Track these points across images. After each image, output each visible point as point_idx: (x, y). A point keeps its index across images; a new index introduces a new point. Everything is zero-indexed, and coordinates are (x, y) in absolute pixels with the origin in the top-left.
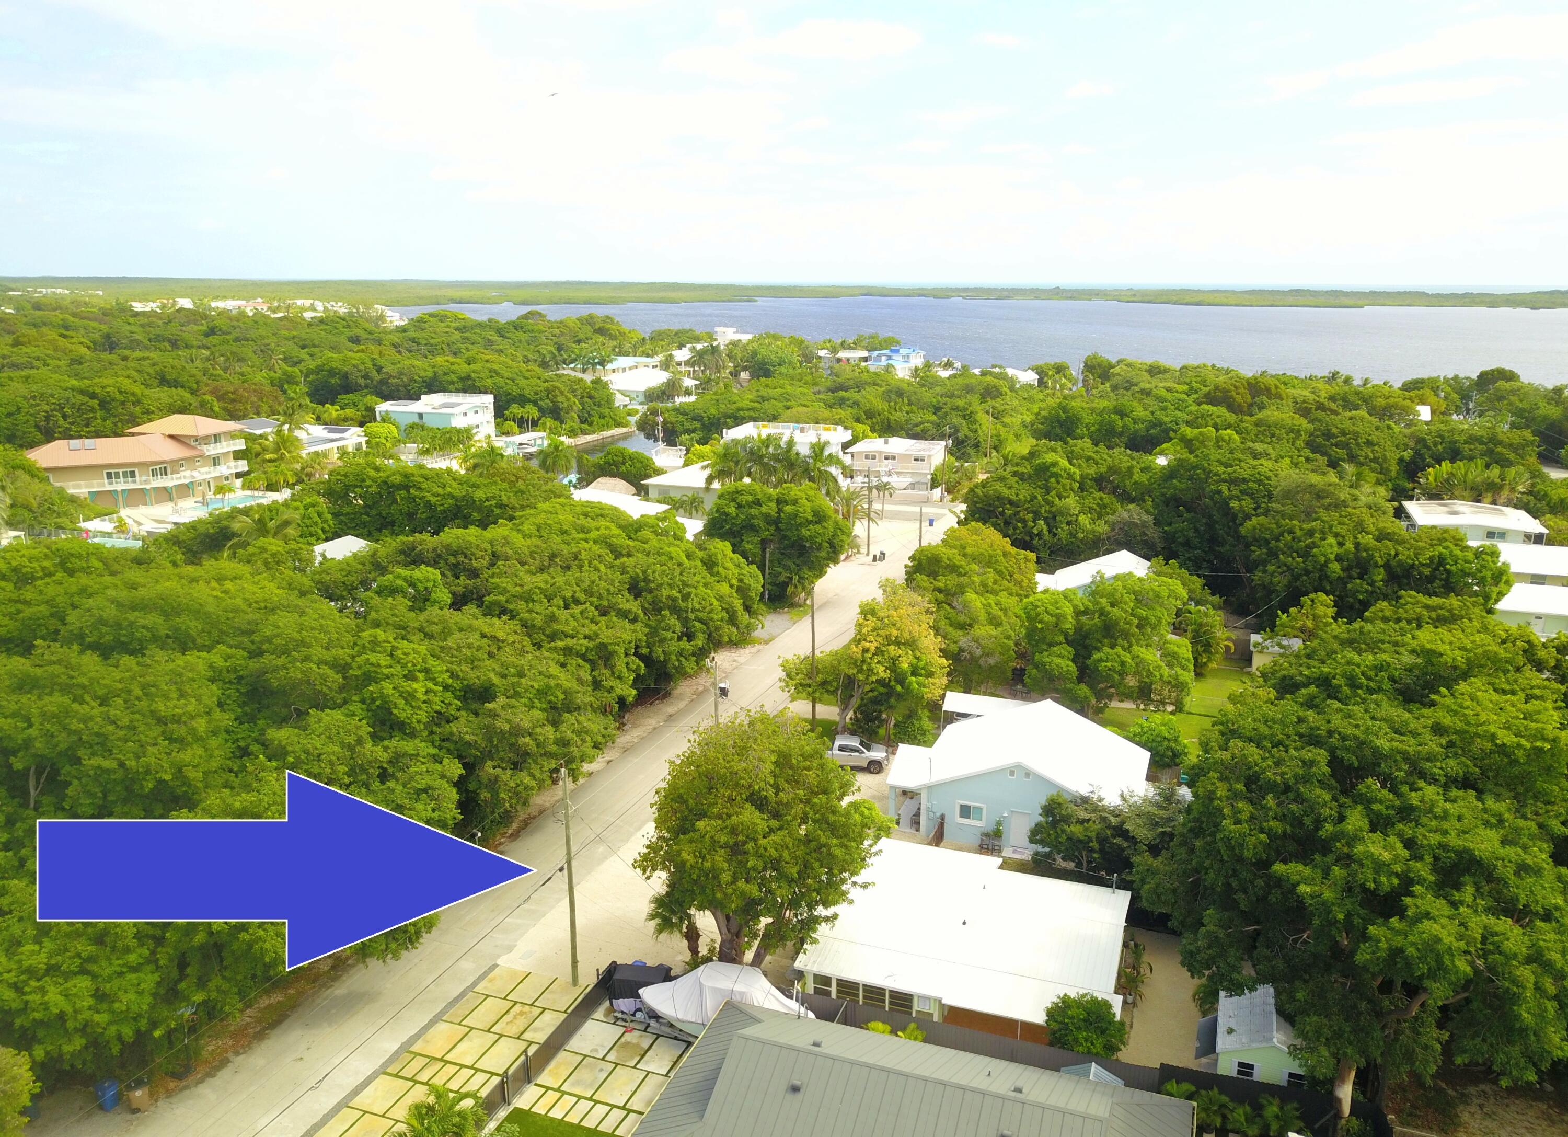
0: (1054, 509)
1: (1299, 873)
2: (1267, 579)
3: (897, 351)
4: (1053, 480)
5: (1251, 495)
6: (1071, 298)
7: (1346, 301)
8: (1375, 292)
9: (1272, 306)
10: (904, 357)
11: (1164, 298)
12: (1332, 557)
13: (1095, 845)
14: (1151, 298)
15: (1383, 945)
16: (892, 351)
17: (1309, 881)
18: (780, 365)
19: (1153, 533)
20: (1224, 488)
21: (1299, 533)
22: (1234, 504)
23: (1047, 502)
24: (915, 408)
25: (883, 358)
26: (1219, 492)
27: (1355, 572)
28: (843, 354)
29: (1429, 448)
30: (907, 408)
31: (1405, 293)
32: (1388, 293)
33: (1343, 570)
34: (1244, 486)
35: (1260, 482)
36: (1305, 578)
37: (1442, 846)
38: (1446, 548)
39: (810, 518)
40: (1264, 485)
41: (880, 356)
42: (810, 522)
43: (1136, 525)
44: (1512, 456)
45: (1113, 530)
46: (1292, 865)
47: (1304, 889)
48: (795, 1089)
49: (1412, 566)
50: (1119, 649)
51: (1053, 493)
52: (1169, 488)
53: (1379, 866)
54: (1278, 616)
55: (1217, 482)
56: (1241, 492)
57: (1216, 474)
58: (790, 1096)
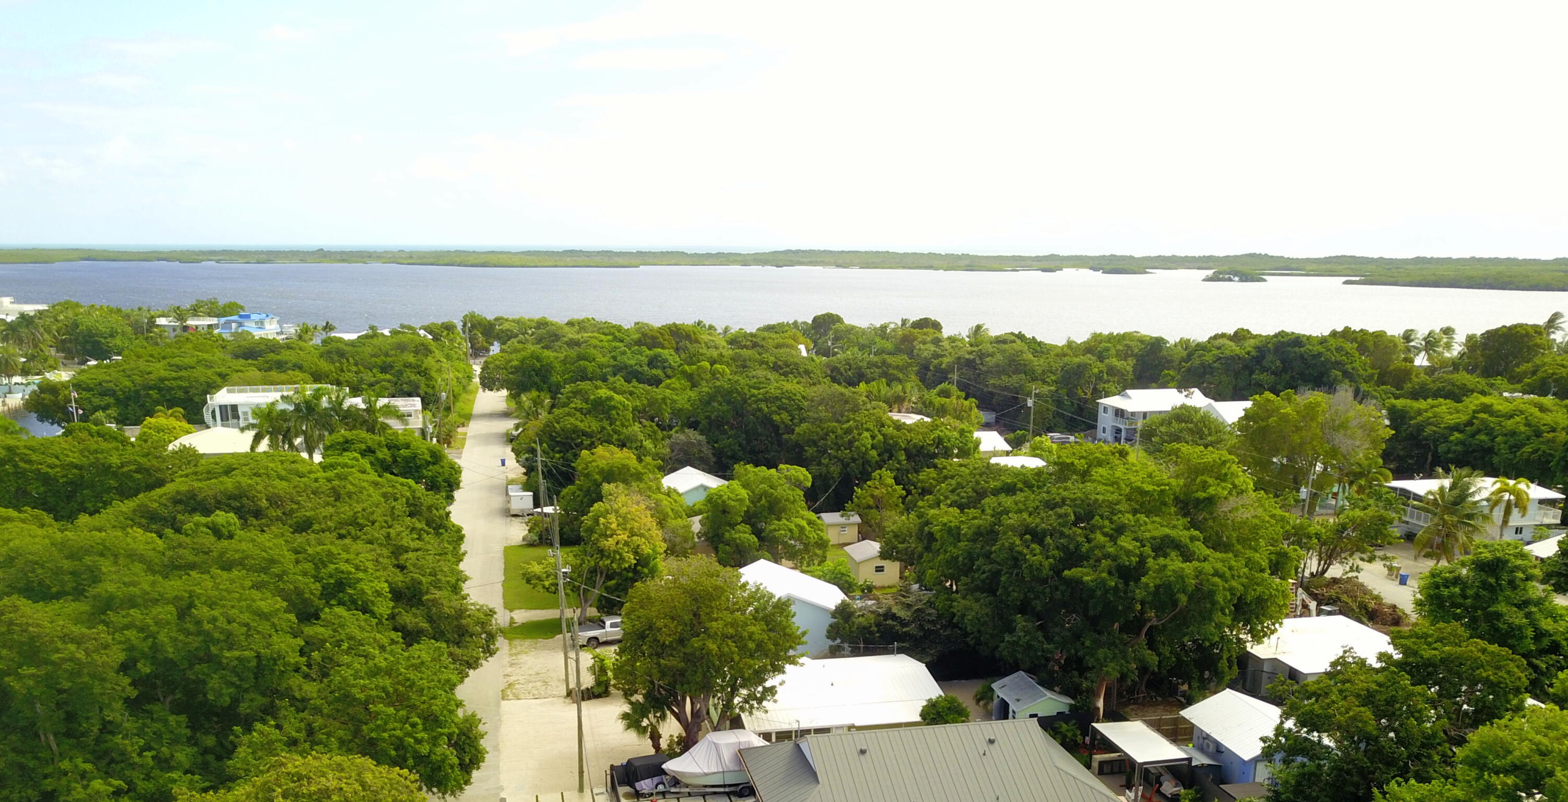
0: (622, 437)
1: (1081, 572)
2: (824, 470)
3: (248, 317)
4: (614, 412)
5: (786, 409)
6: (343, 261)
7: (620, 261)
8: (642, 252)
9: (556, 266)
10: (256, 323)
11: (447, 260)
12: (869, 446)
13: (874, 629)
14: (432, 260)
15: (1151, 585)
16: (241, 316)
17: (1088, 574)
18: (112, 336)
19: (707, 451)
20: (763, 406)
21: (839, 432)
22: (776, 418)
23: (615, 432)
24: (362, 369)
25: (234, 325)
26: (760, 410)
27: (886, 456)
28: (191, 322)
29: (841, 374)
30: (354, 369)
31: (667, 252)
32: (654, 253)
33: (879, 455)
34: (778, 403)
35: (789, 398)
36: (853, 465)
37: (1154, 538)
38: (942, 431)
39: (429, 459)
40: (794, 400)
41: (230, 322)
42: (428, 463)
43: (693, 443)
44: (901, 375)
45: (673, 451)
46: (1073, 570)
47: (1086, 578)
48: (863, 752)
49: (922, 447)
50: (784, 521)
51: (618, 423)
52: (712, 412)
53: (1128, 553)
54: (854, 491)
55: (756, 402)
56: (777, 407)
57: (753, 396)
58: (862, 757)
